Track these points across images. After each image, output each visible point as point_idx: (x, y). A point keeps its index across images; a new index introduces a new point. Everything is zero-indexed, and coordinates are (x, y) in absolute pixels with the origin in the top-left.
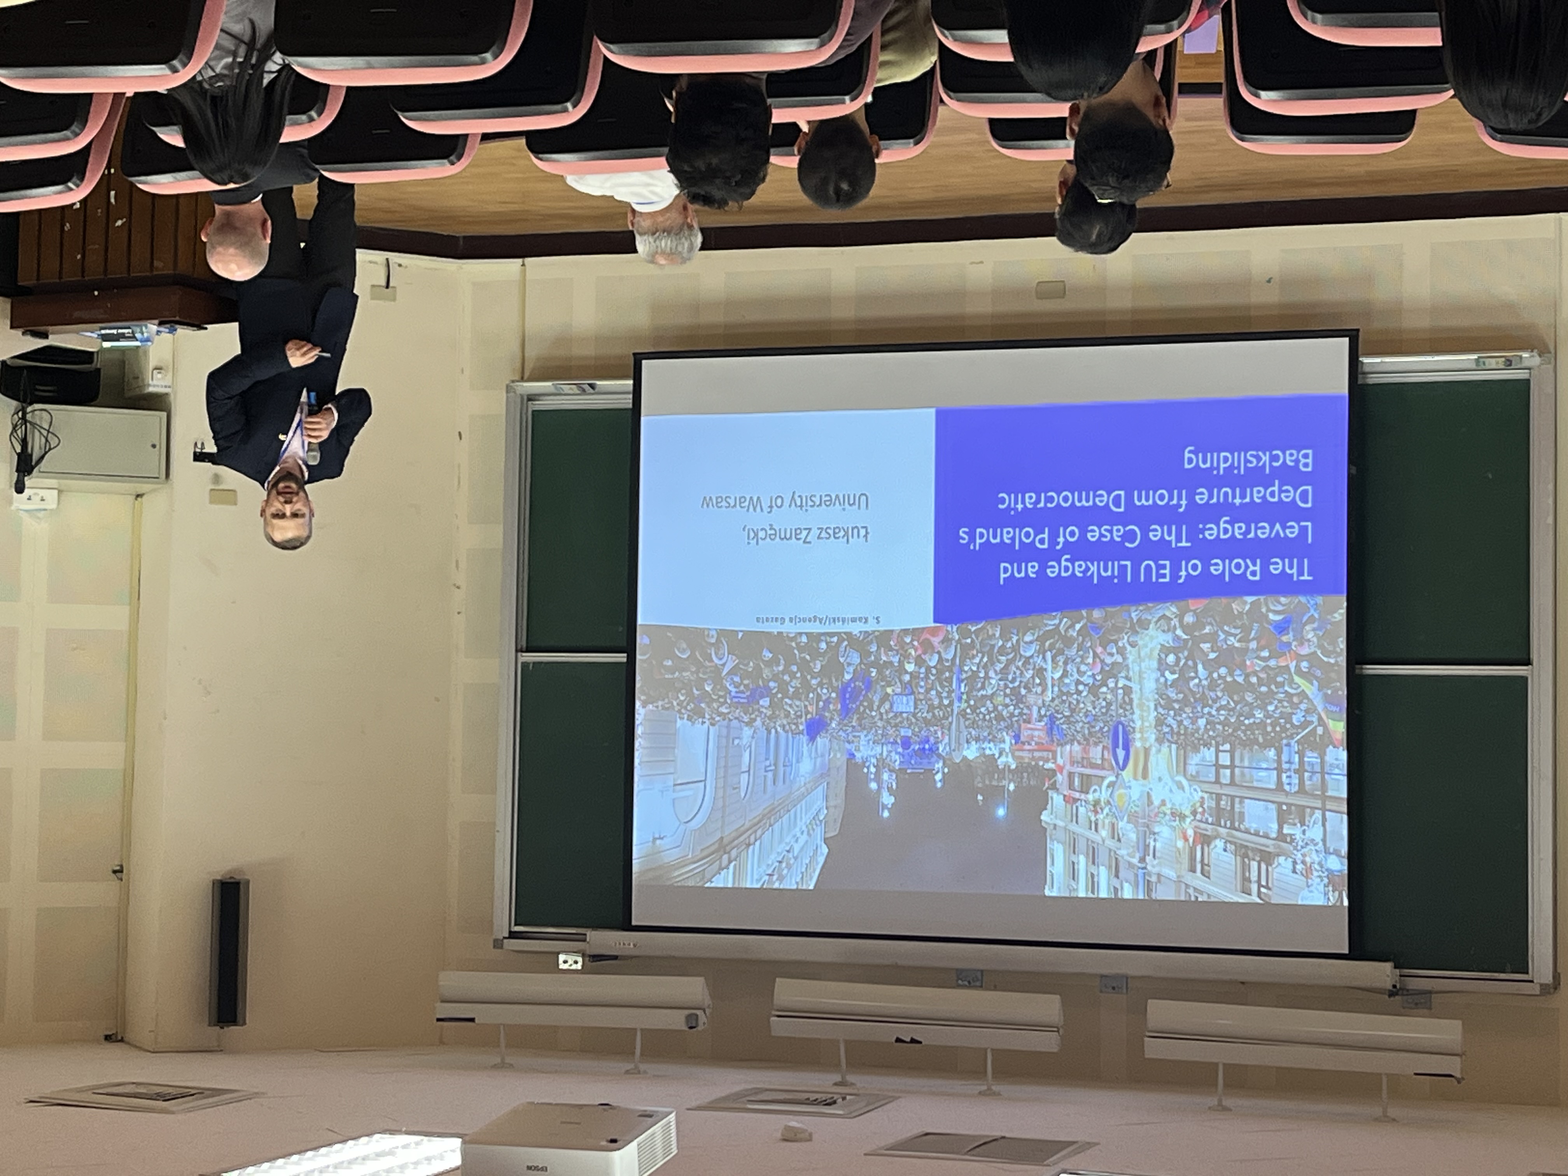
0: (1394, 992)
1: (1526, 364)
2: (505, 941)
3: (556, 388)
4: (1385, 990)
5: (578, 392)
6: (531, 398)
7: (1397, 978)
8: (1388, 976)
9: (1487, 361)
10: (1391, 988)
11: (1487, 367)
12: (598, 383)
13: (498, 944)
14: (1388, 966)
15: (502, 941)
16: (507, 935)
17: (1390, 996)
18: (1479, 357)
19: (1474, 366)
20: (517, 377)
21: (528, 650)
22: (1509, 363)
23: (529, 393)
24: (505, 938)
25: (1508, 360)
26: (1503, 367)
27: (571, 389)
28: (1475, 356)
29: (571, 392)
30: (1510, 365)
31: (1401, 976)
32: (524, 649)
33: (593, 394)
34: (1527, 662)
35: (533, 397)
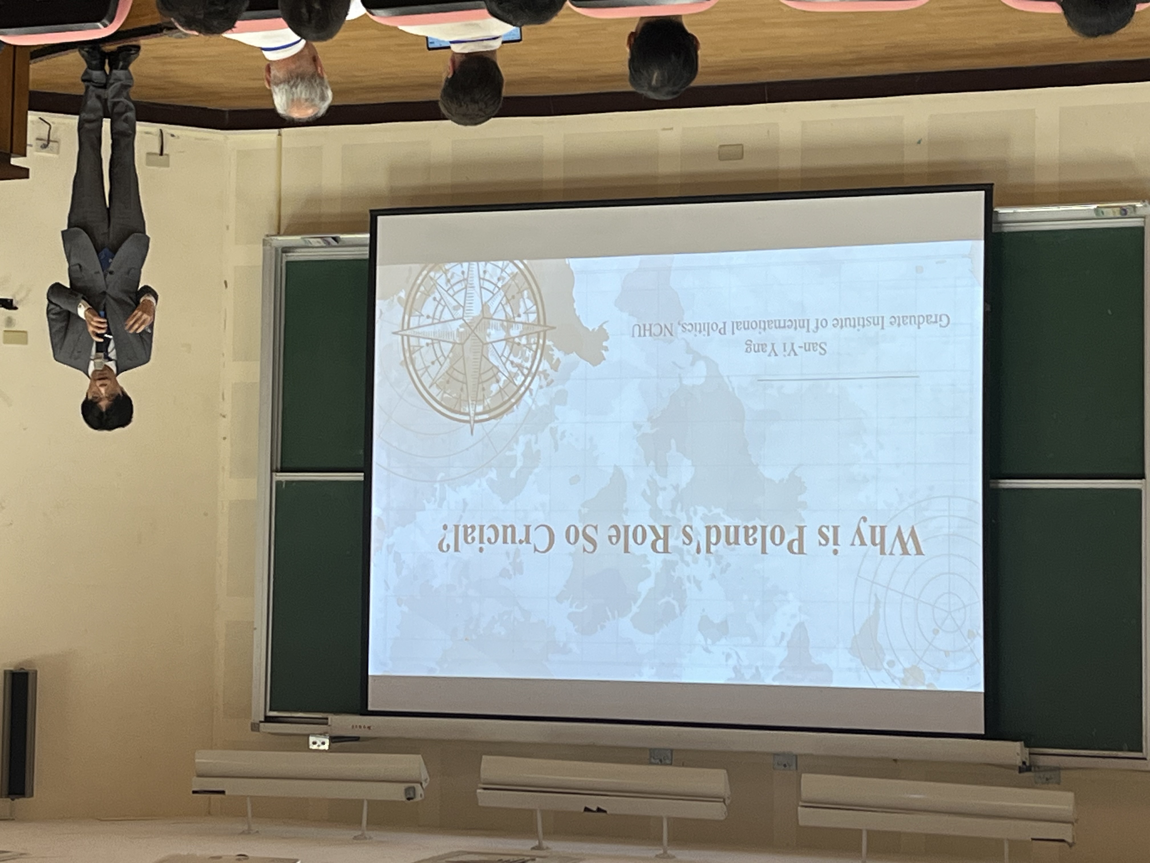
0: (1025, 768)
1: (1139, 213)
2: (262, 724)
3: (305, 241)
4: (1016, 766)
5: (324, 245)
6: (286, 250)
7: (1027, 756)
8: (1018, 754)
9: (1105, 210)
10: (1021, 764)
11: (1105, 216)
12: (342, 236)
13: (255, 727)
14: (1018, 745)
15: (259, 725)
16: (263, 720)
17: (1020, 772)
18: (1098, 207)
19: (1094, 215)
20: (274, 233)
21: (282, 471)
22: (1124, 212)
23: (285, 245)
24: (261, 722)
25: (1125, 210)
26: (1119, 216)
27: (318, 242)
28: (1094, 206)
29: (318, 245)
30: (1126, 214)
31: (1030, 754)
32: (279, 470)
33: (335, 247)
34: (1142, 476)
35: (288, 250)
